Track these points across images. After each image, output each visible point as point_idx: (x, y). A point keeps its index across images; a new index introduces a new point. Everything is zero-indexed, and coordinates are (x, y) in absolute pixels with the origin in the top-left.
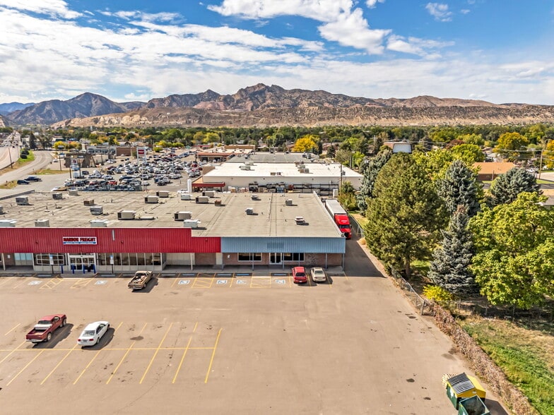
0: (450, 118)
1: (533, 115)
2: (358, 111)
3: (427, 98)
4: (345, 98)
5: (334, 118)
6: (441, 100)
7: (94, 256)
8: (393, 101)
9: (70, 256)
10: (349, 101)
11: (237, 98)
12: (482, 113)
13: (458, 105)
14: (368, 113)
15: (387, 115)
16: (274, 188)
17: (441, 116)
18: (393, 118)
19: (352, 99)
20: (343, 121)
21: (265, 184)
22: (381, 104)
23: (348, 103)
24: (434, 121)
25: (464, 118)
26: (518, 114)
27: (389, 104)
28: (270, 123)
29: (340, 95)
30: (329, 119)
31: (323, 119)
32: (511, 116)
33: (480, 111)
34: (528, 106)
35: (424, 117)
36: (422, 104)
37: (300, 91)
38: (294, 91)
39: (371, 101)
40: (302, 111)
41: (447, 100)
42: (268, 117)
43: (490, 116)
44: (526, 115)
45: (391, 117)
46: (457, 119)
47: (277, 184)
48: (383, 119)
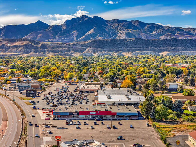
4: (159, 27)
7: (95, 116)
9: (91, 116)
11: (64, 28)
16: (120, 104)
21: (117, 103)
28: (94, 52)
37: (119, 21)
38: (113, 22)
40: (122, 41)
42: (93, 47)
47: (121, 103)
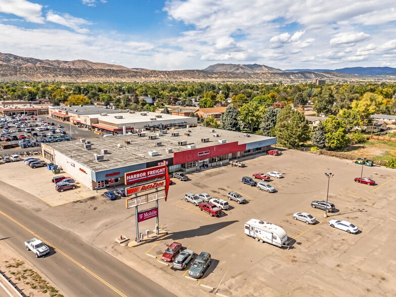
0: (108, 77)
1: (155, 76)
2: (37, 70)
3: (84, 61)
5: (16, 74)
6: (94, 63)
8: (58, 62)
10: (21, 60)
12: (127, 74)
13: (111, 68)
14: (46, 71)
15: (62, 73)
17: (102, 76)
18: (68, 76)
19: (22, 59)
20: (25, 77)
21: (152, 125)
22: (49, 64)
23: (20, 61)
24: (99, 79)
25: (117, 77)
26: (147, 75)
27: (56, 64)
29: (10, 55)
30: (11, 75)
31: (6, 75)
32: (143, 76)
33: (125, 73)
34: (151, 71)
35: (91, 76)
36: (81, 66)
39: (41, 61)
41: (99, 63)
43: (132, 77)
44: (151, 77)
45: (66, 75)
46: (112, 78)
48: (59, 76)
